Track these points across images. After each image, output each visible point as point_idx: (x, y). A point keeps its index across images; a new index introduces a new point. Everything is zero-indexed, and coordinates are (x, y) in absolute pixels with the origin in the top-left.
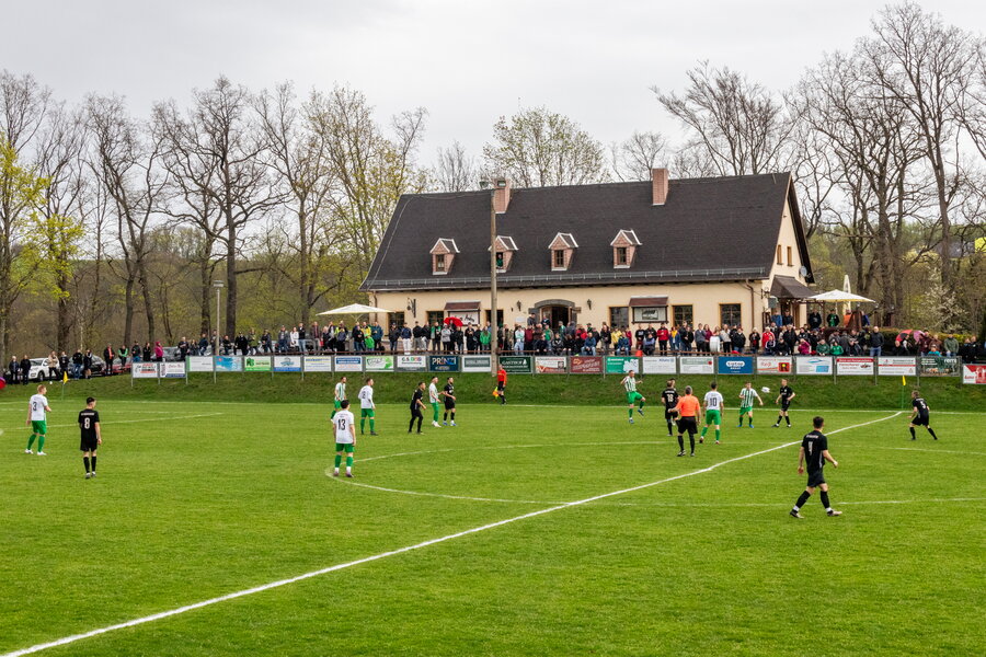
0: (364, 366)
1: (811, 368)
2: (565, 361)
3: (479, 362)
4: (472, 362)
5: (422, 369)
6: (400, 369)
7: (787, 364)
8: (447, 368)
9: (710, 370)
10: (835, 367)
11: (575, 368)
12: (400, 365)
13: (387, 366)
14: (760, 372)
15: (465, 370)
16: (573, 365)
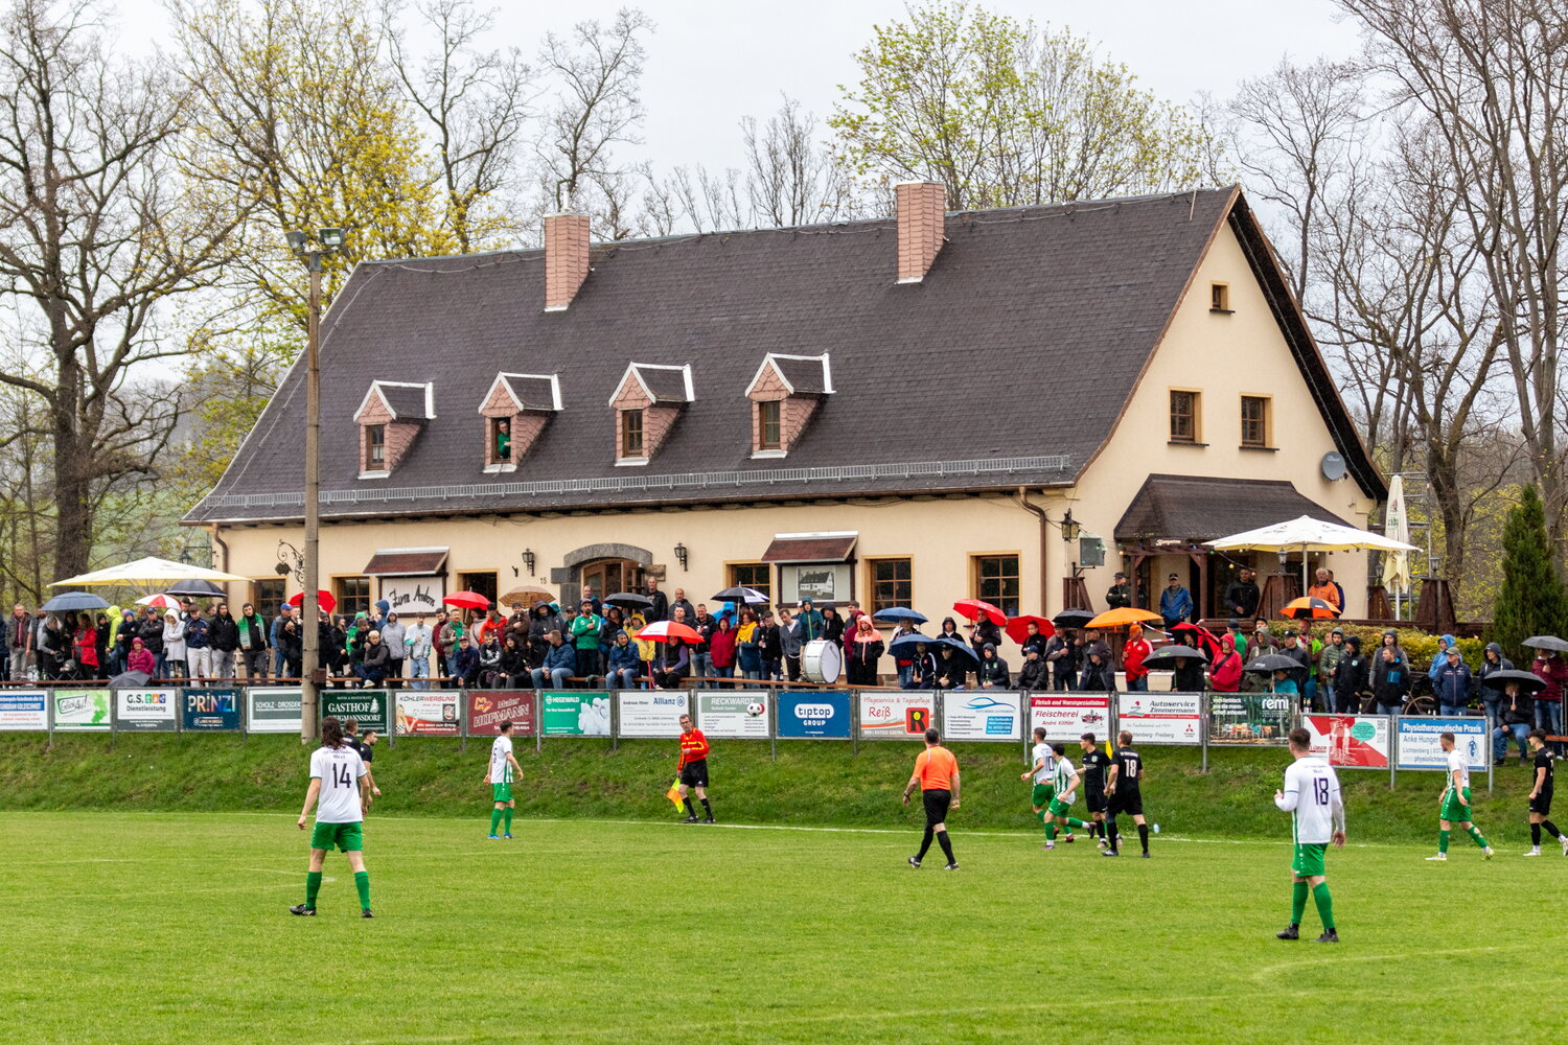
0: (51, 717)
1: (974, 724)
2: (457, 702)
3: (283, 706)
4: (268, 707)
5: (167, 723)
6: (126, 723)
7: (924, 712)
8: (216, 721)
9: (761, 728)
10: (1026, 719)
11: (479, 722)
12: (123, 714)
13: (98, 715)
14: (867, 733)
15: (255, 726)
16: (473, 713)
